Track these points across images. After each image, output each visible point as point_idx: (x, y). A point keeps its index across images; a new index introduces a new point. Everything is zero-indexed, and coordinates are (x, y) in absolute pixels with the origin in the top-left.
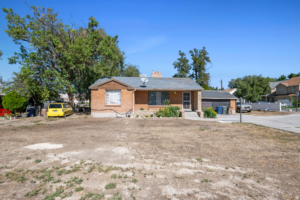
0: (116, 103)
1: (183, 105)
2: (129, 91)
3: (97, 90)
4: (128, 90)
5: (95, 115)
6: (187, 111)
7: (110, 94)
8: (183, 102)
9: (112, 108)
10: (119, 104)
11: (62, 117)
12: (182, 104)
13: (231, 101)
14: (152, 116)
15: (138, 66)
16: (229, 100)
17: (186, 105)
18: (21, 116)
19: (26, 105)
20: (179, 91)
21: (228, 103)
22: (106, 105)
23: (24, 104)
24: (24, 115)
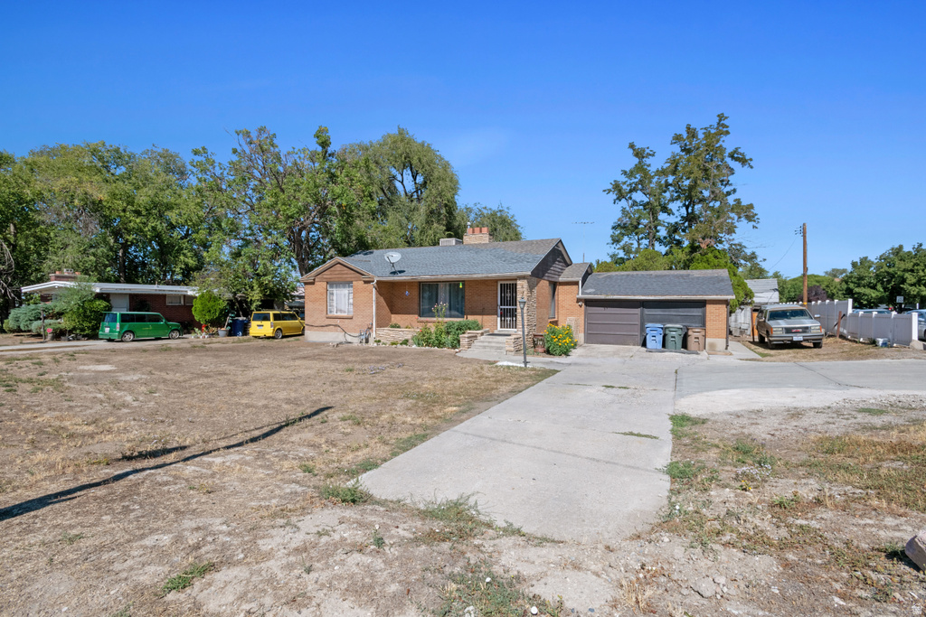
0: (345, 312)
1: (499, 319)
2: (366, 285)
3: (313, 283)
4: (366, 282)
5: (311, 335)
6: (506, 333)
7: (335, 291)
8: (499, 310)
9: (338, 321)
10: (351, 315)
11: (269, 338)
12: (497, 314)
13: (709, 308)
14: (405, 342)
15: (508, 208)
16: (702, 304)
17: (509, 319)
18: (218, 334)
19: (224, 314)
20: (487, 281)
21: (696, 312)
22: (330, 315)
23: (221, 313)
24: (222, 331)
